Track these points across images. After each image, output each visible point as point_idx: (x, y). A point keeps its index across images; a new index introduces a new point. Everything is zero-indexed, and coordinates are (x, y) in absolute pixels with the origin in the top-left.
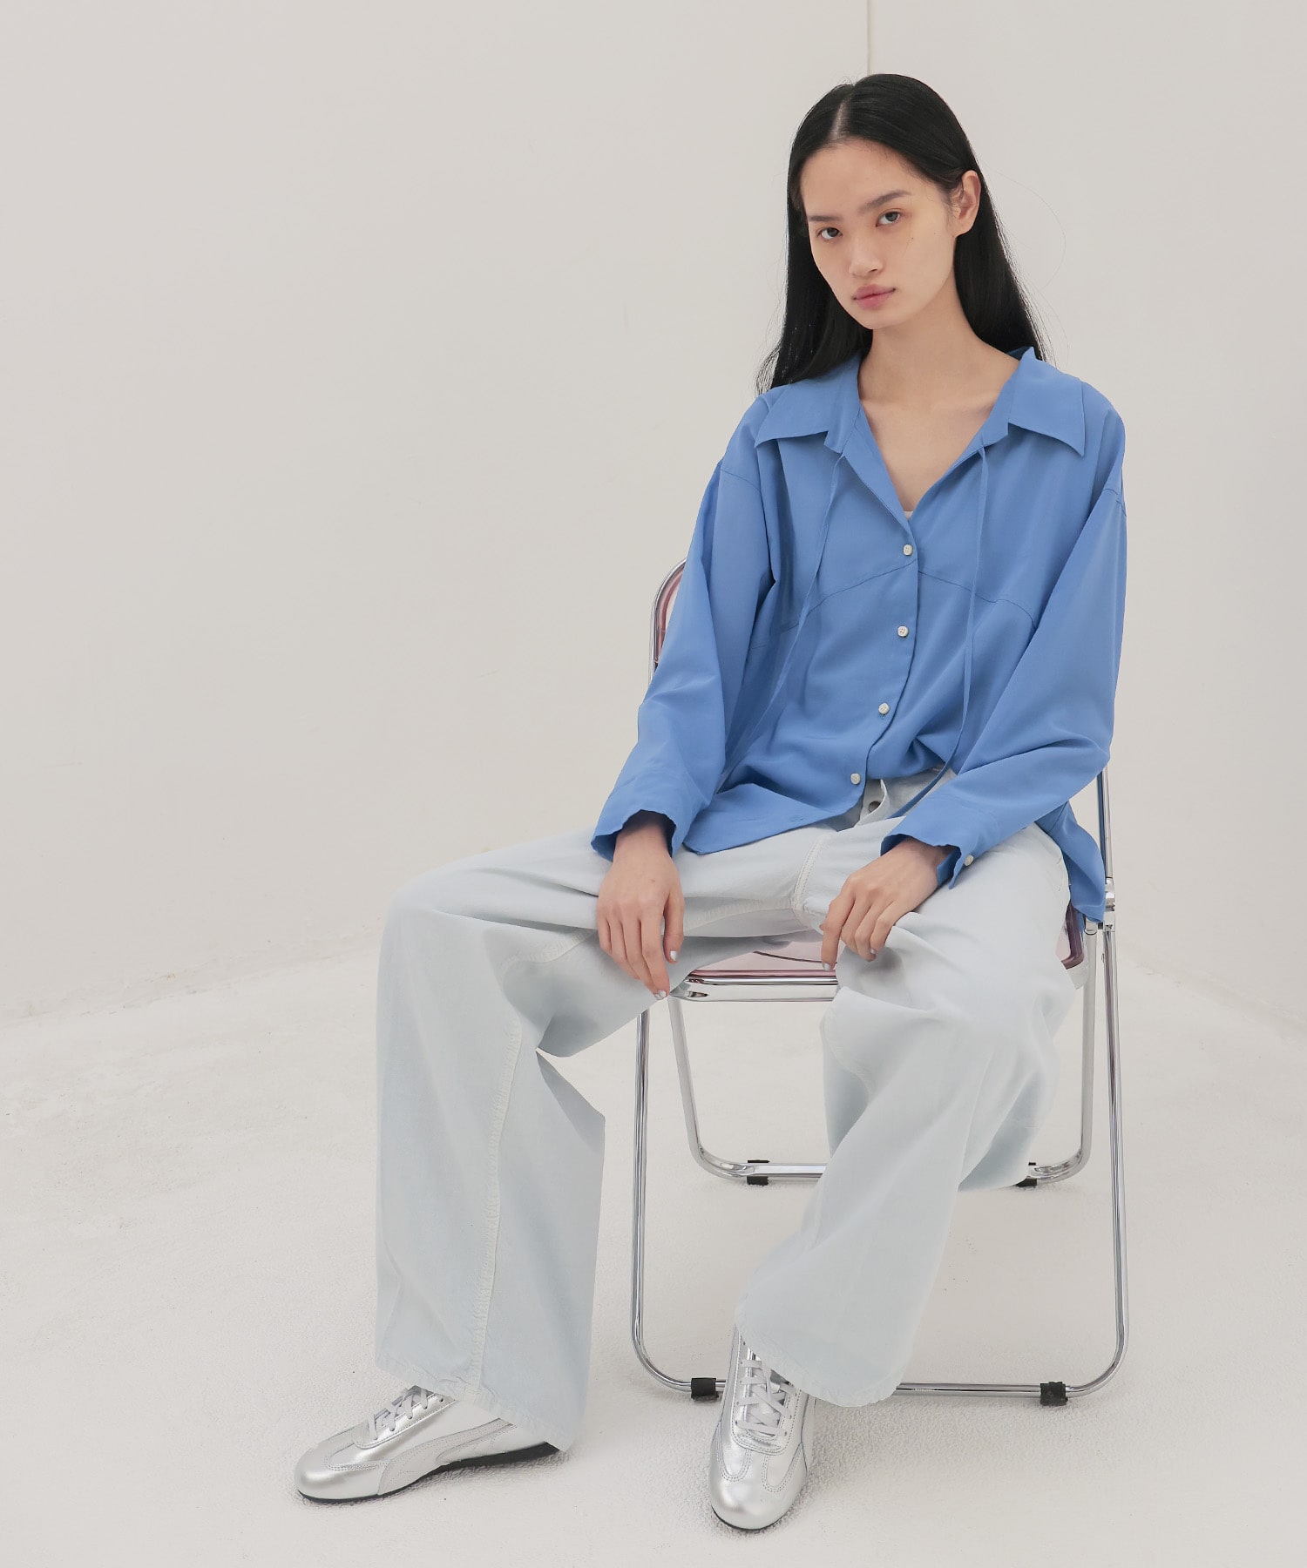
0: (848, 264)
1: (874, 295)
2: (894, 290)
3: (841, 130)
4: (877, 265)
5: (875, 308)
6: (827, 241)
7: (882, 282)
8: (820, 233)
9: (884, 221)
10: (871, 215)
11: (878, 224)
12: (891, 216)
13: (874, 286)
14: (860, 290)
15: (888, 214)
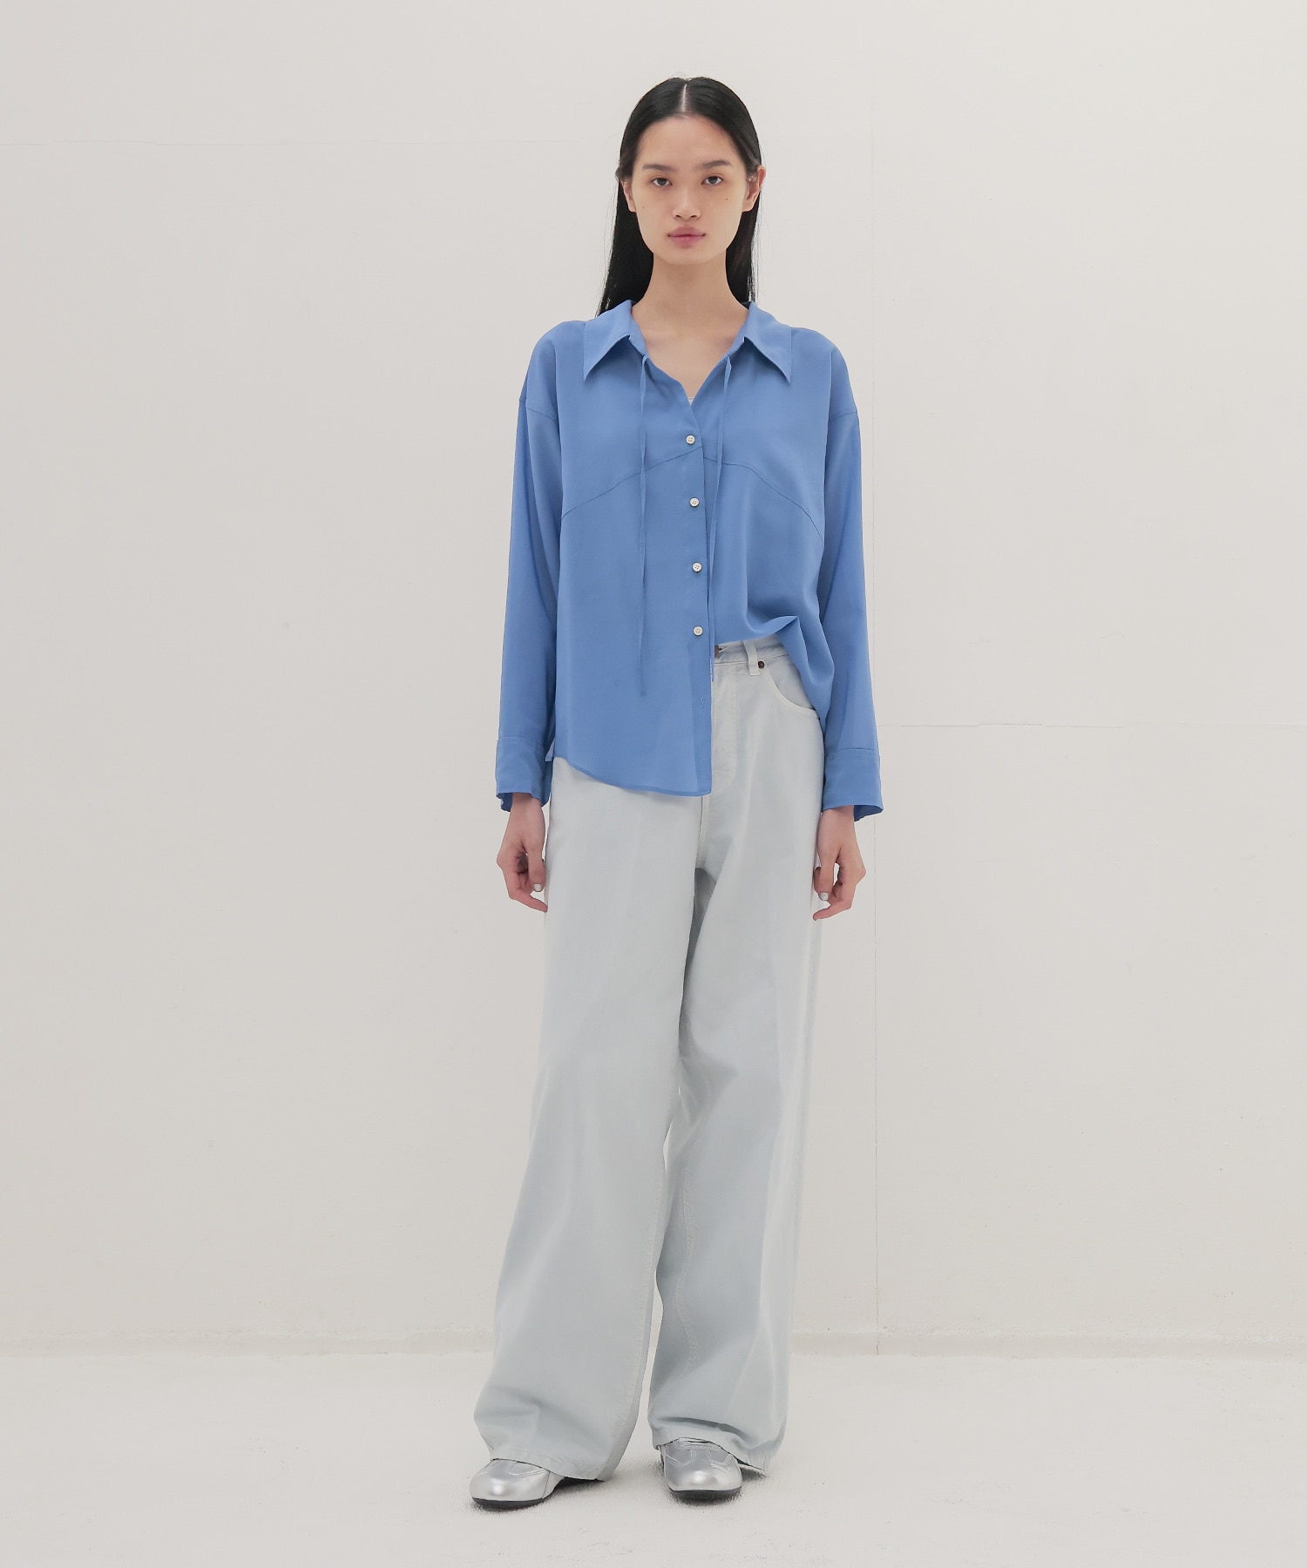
0: (671, 209)
1: (689, 235)
2: (704, 235)
3: (688, 108)
4: (698, 214)
5: (686, 246)
6: (657, 186)
7: (700, 227)
8: (653, 181)
9: (707, 181)
10: (701, 174)
11: (703, 183)
12: (713, 179)
13: (692, 229)
14: (679, 229)
15: (712, 179)
